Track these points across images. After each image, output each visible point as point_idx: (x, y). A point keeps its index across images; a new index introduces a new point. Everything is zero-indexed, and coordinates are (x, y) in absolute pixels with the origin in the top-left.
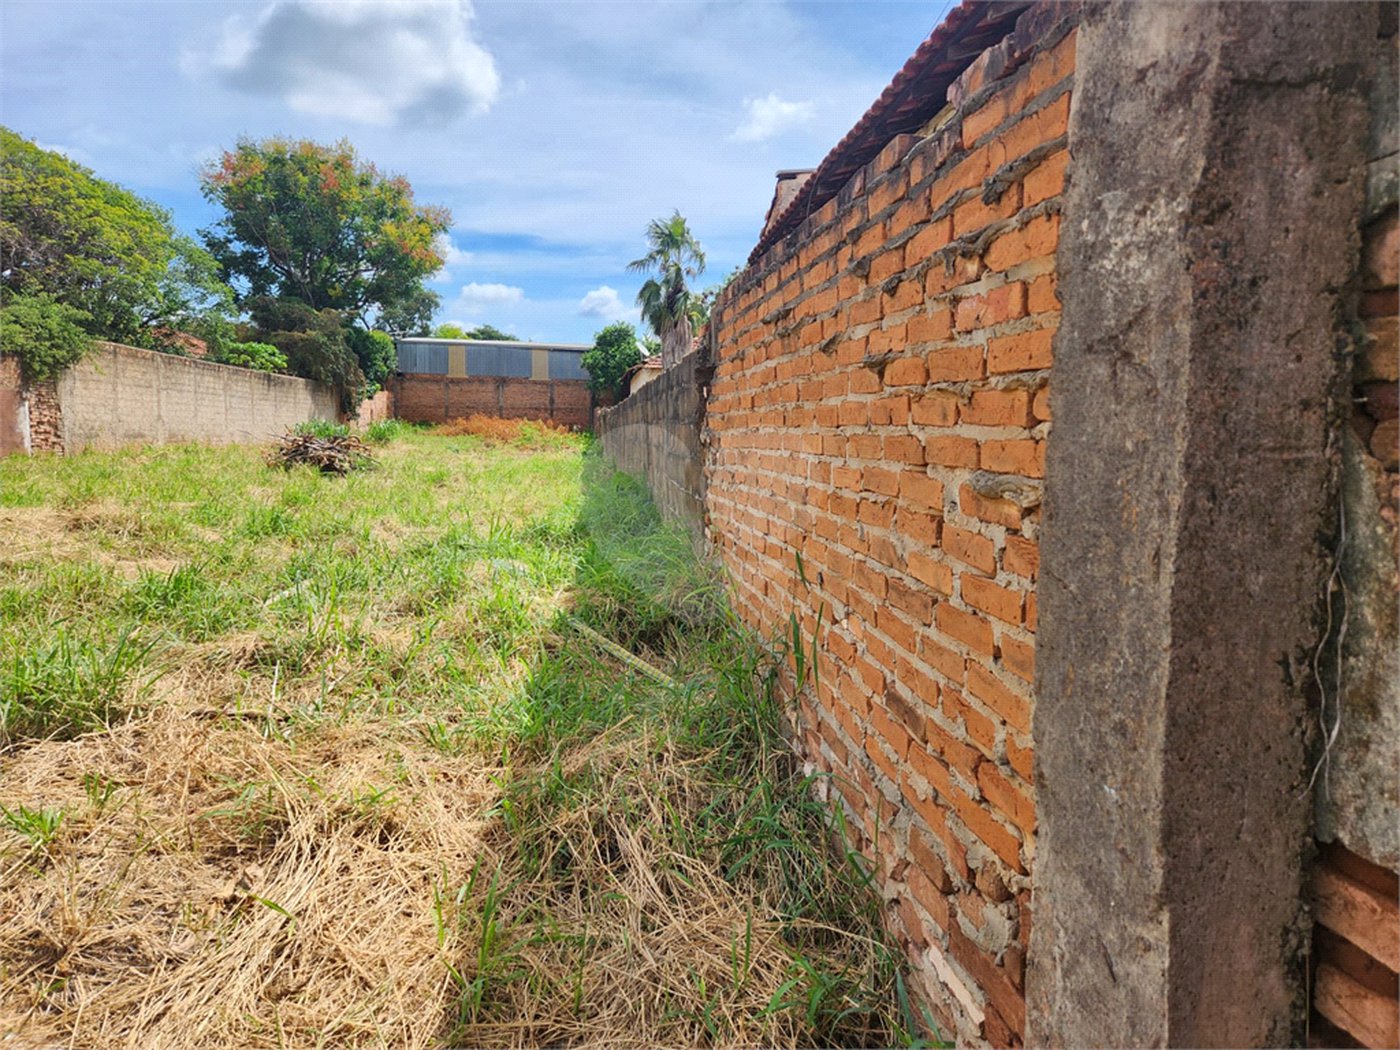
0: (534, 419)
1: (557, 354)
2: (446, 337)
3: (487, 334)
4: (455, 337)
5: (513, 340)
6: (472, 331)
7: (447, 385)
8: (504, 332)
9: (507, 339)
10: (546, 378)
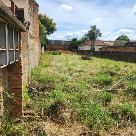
7: (51, 45)
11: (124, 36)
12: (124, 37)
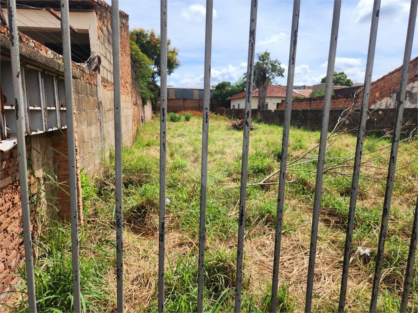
7: (169, 101)
11: (338, 73)
12: (338, 77)
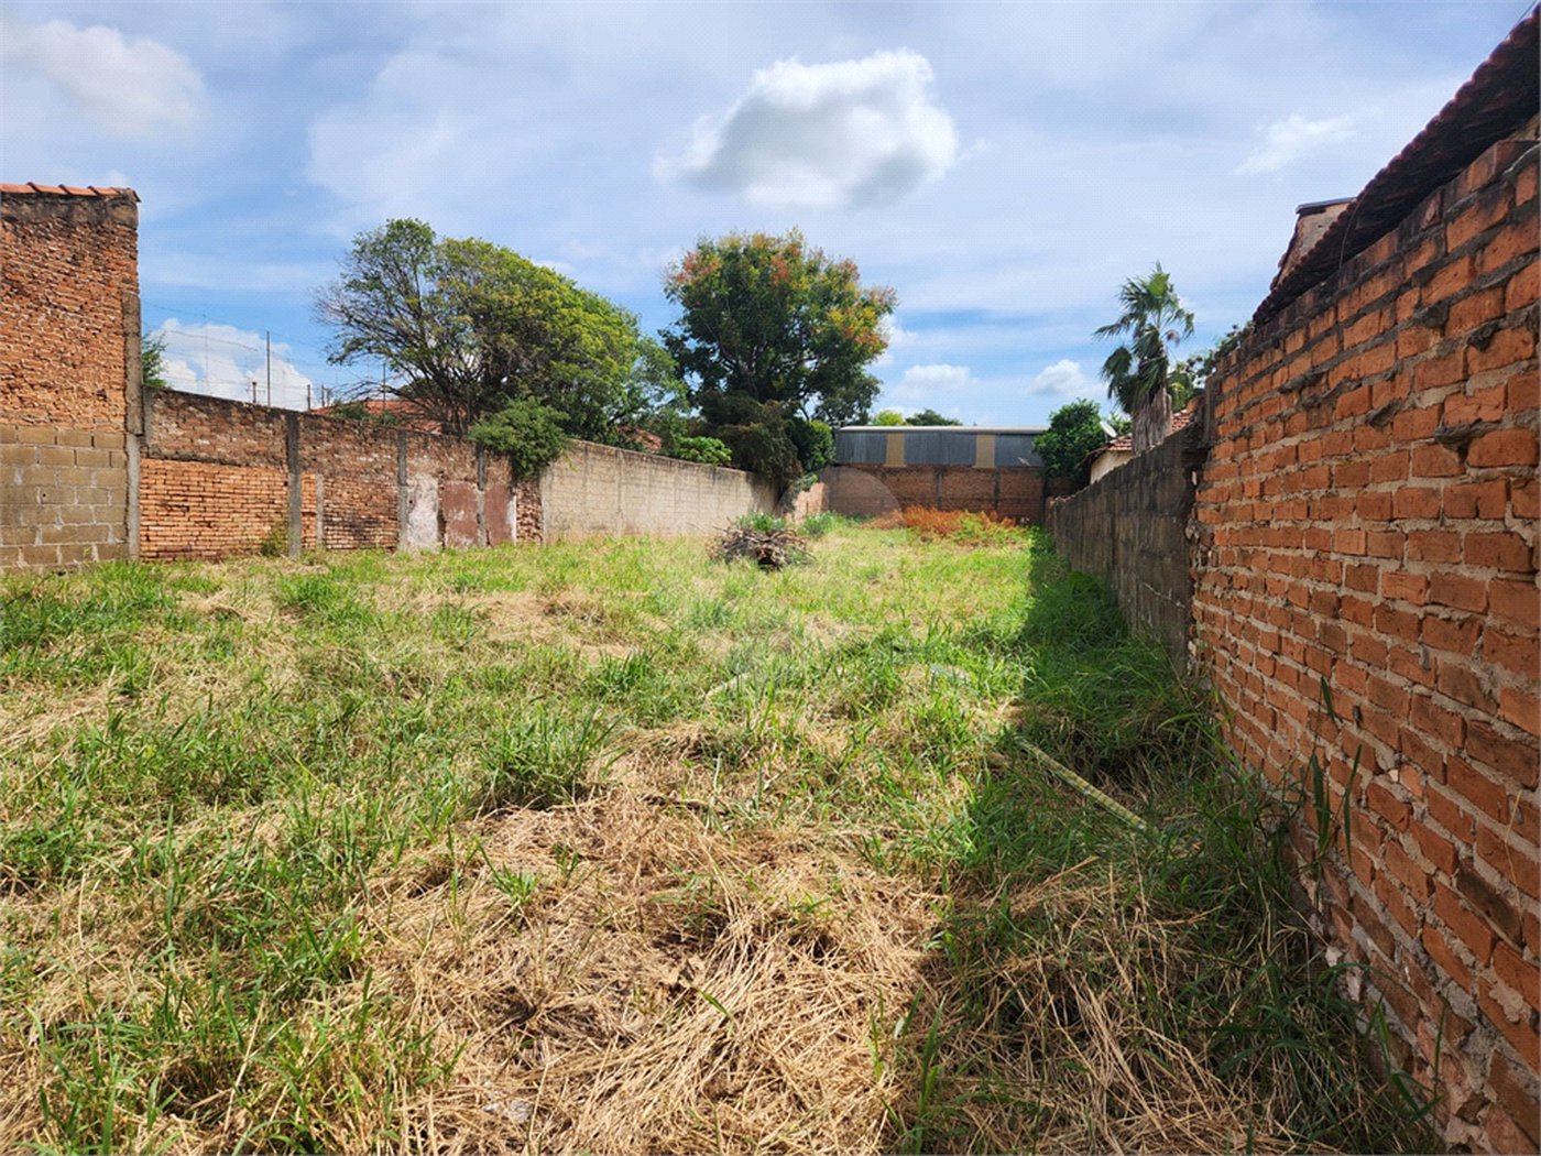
0: (975, 511)
1: (1004, 438)
2: (885, 425)
3: (929, 419)
4: (894, 424)
5: (956, 424)
6: (912, 416)
7: (884, 475)
8: (945, 416)
9: (950, 423)
10: (992, 465)
